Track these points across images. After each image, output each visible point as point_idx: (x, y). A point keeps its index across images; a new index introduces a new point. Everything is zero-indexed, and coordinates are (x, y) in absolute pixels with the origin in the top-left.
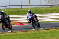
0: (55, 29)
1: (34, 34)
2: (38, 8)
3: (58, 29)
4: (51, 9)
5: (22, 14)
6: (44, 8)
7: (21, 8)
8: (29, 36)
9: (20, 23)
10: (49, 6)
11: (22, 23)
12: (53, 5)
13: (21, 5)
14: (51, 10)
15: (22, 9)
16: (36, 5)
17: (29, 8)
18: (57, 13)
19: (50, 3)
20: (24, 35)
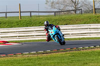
0: (63, 53)
1: (27, 61)
2: (34, 16)
3: (68, 52)
4: (57, 17)
5: (7, 27)
6: (44, 16)
7: (6, 17)
8: (19, 63)
9: (5, 42)
10: (53, 13)
11: (8, 42)
12: (60, 12)
13: (6, 13)
14: (56, 20)
15: (7, 19)
16: (31, 12)
17: (18, 17)
18: (67, 24)
19: (55, 8)
20: (12, 63)
